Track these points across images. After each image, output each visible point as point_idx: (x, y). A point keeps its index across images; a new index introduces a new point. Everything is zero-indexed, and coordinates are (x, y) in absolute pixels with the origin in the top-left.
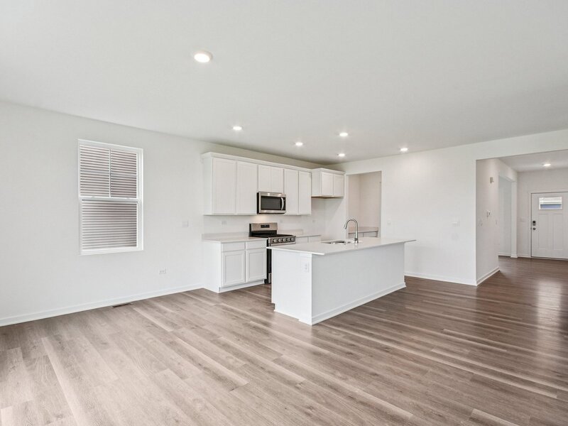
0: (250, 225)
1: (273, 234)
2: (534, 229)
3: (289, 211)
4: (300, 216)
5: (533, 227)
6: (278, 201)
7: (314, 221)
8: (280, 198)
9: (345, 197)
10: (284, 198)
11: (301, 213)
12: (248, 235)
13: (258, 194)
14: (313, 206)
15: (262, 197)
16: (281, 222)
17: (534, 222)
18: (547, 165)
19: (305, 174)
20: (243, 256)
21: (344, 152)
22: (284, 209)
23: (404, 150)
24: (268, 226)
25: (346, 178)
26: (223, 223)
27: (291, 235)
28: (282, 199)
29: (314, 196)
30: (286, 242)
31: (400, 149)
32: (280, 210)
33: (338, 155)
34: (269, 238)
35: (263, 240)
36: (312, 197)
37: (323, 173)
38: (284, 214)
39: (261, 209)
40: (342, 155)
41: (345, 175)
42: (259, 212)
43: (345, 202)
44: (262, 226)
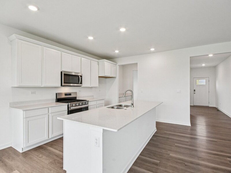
0: (56, 94)
1: (74, 100)
2: (195, 93)
3: (84, 85)
4: (92, 88)
5: (194, 92)
6: (77, 78)
7: (100, 91)
8: (78, 76)
9: (117, 77)
10: (81, 76)
11: (92, 86)
12: (55, 101)
13: (61, 72)
14: (99, 82)
15: (65, 74)
16: (80, 91)
17: (195, 90)
18: (204, 65)
19: (95, 62)
20: (46, 119)
21: (118, 50)
22: (81, 83)
23: (152, 49)
24: (70, 94)
25: (118, 67)
26: (32, 93)
27: (86, 100)
28: (80, 77)
29: (100, 76)
30: (82, 105)
31: (150, 49)
32: (78, 84)
33: (115, 51)
34: (69, 103)
35: (66, 105)
36: (99, 77)
37: (106, 63)
38: (81, 87)
39: (64, 83)
40: (117, 52)
41: (117, 65)
42: (63, 85)
43: (117, 80)
44: (66, 95)
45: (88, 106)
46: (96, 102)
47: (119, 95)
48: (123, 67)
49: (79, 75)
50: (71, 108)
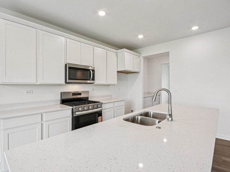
0: (61, 93)
1: (85, 101)
3: (97, 81)
4: (109, 85)
6: (88, 73)
7: (119, 89)
8: (89, 70)
10: (93, 71)
11: (109, 83)
12: (59, 102)
13: (66, 65)
14: (119, 79)
15: (70, 68)
16: (93, 90)
19: (112, 52)
22: (93, 79)
23: (195, 28)
24: (80, 94)
25: (142, 59)
26: (28, 92)
27: (99, 102)
28: (91, 71)
29: (119, 70)
30: (93, 109)
31: (191, 28)
32: (89, 80)
33: (138, 36)
34: (74, 107)
35: (69, 109)
36: (118, 72)
37: (126, 53)
38: (94, 84)
39: (69, 79)
40: (141, 37)
41: (141, 57)
42: (67, 82)
43: (141, 76)
44: (74, 94)
45: (102, 110)
46: (113, 104)
47: (144, 95)
48: (148, 60)
49: (90, 68)
50: (77, 113)
